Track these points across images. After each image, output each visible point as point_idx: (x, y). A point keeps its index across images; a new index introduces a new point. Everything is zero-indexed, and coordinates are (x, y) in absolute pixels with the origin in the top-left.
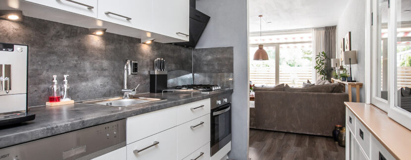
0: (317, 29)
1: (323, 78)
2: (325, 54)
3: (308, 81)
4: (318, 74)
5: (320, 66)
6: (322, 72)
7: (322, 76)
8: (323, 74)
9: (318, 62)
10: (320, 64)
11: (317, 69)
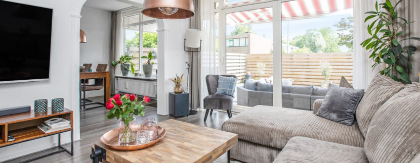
3: (344, 82)
5: (379, 41)
6: (384, 57)
7: (385, 66)
8: (386, 62)
9: (374, 30)
10: (379, 35)
11: (370, 49)
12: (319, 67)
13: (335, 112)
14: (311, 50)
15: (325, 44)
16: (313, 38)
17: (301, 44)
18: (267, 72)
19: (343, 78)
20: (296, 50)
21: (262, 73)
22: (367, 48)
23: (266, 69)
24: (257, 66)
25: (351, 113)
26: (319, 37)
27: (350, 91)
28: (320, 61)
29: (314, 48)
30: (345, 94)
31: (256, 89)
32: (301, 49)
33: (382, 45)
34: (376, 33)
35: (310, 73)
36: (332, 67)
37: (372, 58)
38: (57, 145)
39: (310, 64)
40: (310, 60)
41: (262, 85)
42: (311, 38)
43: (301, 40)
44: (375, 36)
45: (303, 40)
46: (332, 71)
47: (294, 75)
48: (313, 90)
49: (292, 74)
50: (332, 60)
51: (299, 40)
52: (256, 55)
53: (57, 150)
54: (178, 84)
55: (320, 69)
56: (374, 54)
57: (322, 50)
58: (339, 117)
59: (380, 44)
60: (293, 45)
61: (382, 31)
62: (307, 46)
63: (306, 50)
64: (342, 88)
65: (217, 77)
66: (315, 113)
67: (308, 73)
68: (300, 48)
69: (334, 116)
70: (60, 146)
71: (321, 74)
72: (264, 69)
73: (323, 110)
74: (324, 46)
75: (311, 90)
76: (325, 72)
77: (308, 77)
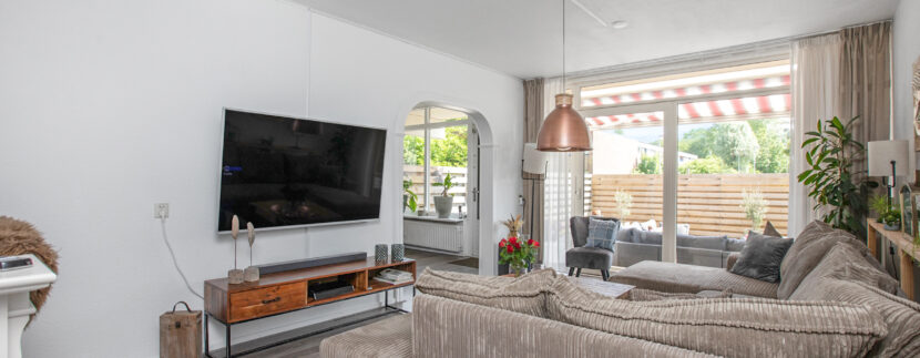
0: (808, 40)
1: (832, 214)
2: (842, 130)
3: (769, 229)
4: (814, 201)
5: (823, 174)
6: (829, 195)
7: (830, 208)
8: (832, 202)
9: (815, 158)
10: (823, 166)
11: (811, 184)
12: (741, 202)
13: (754, 267)
14: (726, 162)
15: (757, 150)
16: (730, 135)
17: (702, 148)
18: (635, 211)
19: (769, 224)
20: (691, 161)
21: (626, 212)
22: (806, 183)
23: (634, 205)
24: (616, 199)
25: (774, 267)
26: (744, 135)
27: (777, 240)
28: (744, 189)
29: (731, 160)
30: (769, 245)
31: (631, 241)
32: (701, 161)
33: (827, 179)
34: (818, 163)
35: (723, 215)
36: (769, 203)
37: (812, 197)
38: (384, 304)
39: (723, 195)
40: (723, 189)
41: (640, 234)
42: (725, 134)
43: (703, 141)
44: (816, 167)
45: (707, 138)
46: (766, 210)
47: (689, 216)
48: (728, 242)
49: (685, 216)
50: (767, 189)
51: (697, 139)
52: (611, 176)
53: (383, 311)
54: (513, 231)
55: (744, 206)
56: (816, 191)
57: (752, 163)
58: (760, 272)
59: (825, 177)
60: (686, 151)
61: (826, 161)
62: (716, 153)
63: (713, 162)
64: (766, 237)
65: (586, 221)
66: (728, 269)
67: (718, 214)
68: (700, 157)
69: (754, 272)
70: (387, 306)
71: (744, 215)
72: (630, 205)
73: (740, 264)
74: (755, 154)
75: (724, 244)
76: (752, 212)
77: (718, 221)
